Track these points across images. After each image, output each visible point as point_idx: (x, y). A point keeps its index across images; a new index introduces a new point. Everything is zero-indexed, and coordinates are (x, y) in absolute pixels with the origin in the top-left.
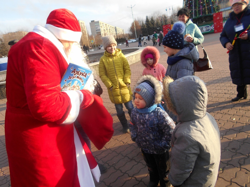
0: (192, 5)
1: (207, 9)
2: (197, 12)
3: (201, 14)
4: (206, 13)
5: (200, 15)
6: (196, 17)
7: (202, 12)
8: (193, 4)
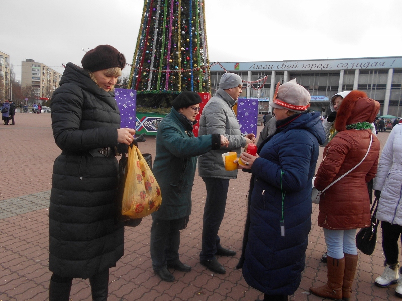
0: (151, 60)
1: (180, 80)
2: (159, 79)
3: (167, 87)
4: (178, 87)
5: (163, 89)
6: (154, 91)
7: (170, 84)
8: (153, 58)
